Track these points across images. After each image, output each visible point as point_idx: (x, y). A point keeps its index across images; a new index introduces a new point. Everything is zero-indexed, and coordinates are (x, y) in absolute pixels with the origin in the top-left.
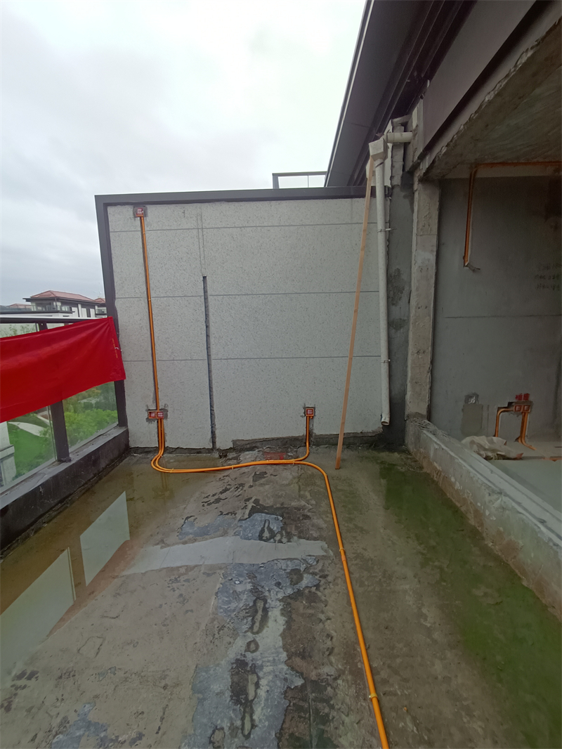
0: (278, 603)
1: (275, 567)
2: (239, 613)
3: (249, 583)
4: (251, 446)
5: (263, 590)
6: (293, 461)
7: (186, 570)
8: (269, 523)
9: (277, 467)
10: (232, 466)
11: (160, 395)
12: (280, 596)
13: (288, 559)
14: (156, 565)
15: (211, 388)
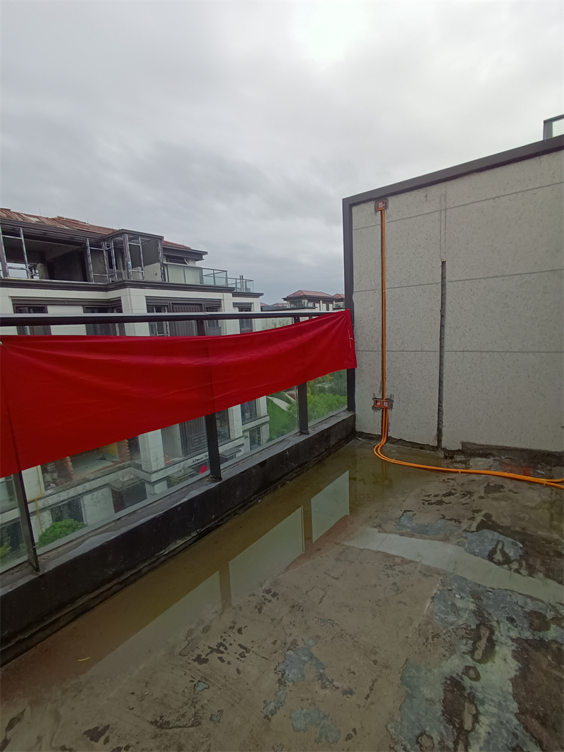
0: (510, 642)
1: (508, 599)
2: (457, 629)
3: (473, 602)
4: (485, 452)
5: (490, 618)
6: (544, 481)
7: (402, 561)
8: (503, 545)
9: (519, 484)
10: (460, 470)
11: (387, 384)
12: (514, 634)
13: (528, 596)
14: (374, 546)
15: (441, 382)
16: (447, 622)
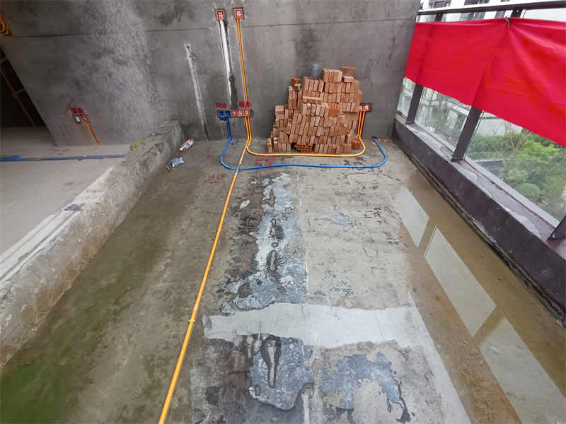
0: (260, 269)
3: (282, 283)
12: (258, 274)
16: (292, 262)
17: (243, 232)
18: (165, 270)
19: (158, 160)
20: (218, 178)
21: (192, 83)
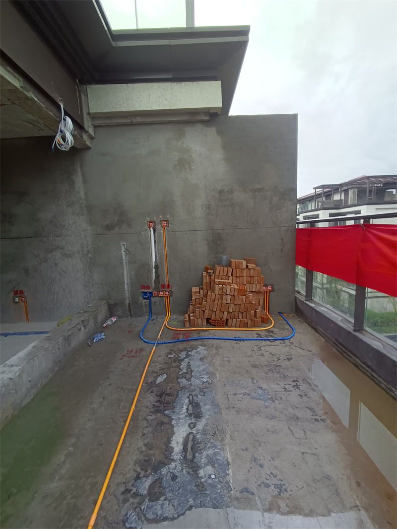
0: (175, 457)
2: (205, 447)
3: (201, 478)
5: (187, 470)
12: (173, 465)
16: (212, 447)
17: (157, 410)
18: (64, 462)
19: (82, 335)
20: (136, 352)
21: (123, 270)
